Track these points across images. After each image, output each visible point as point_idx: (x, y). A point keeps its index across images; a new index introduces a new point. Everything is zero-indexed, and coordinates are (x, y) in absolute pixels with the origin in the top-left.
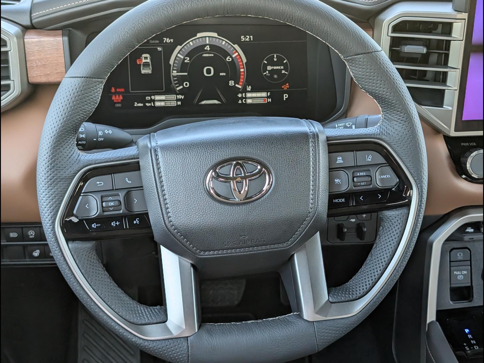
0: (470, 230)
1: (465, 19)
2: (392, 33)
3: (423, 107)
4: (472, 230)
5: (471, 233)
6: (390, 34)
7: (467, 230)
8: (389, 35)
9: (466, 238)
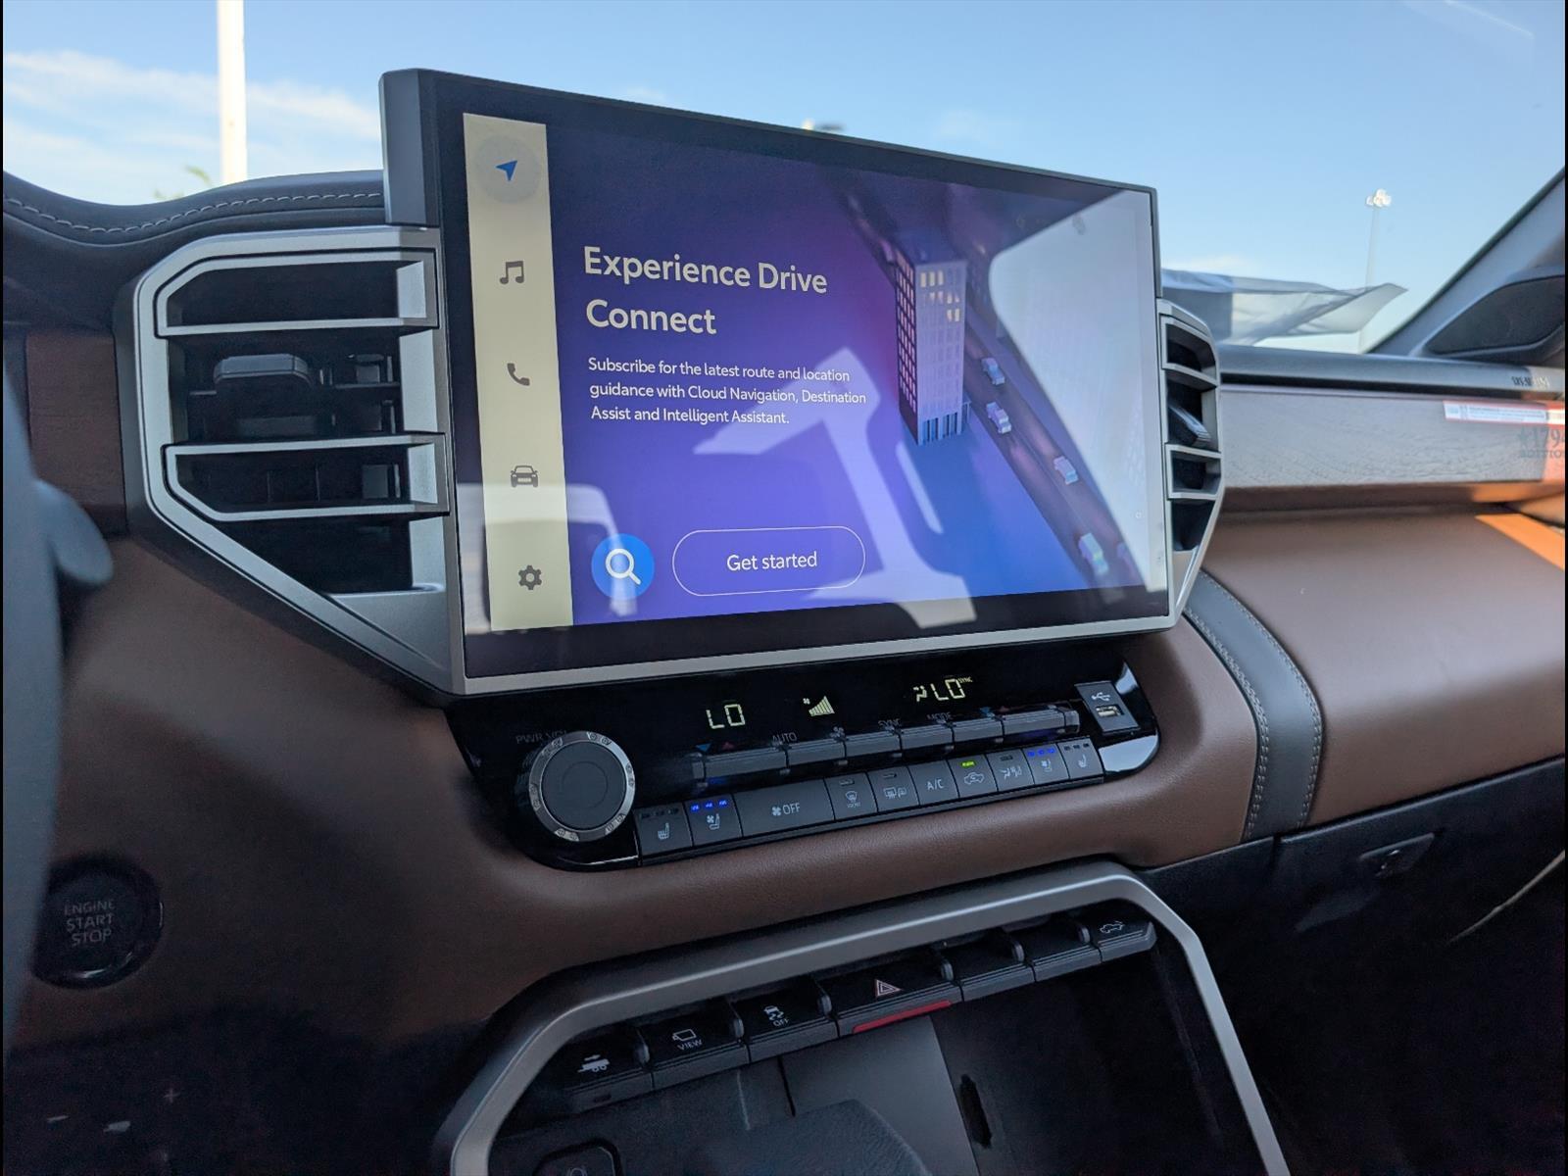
0: (596, 1065)
1: (433, 250)
2: (170, 324)
3: (335, 597)
4: (605, 1063)
5: (601, 1073)
6: (165, 330)
7: (586, 1067)
8: (161, 333)
9: (584, 1098)
